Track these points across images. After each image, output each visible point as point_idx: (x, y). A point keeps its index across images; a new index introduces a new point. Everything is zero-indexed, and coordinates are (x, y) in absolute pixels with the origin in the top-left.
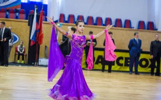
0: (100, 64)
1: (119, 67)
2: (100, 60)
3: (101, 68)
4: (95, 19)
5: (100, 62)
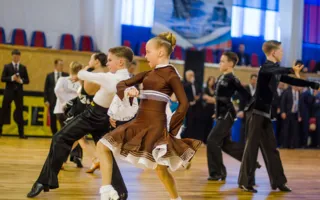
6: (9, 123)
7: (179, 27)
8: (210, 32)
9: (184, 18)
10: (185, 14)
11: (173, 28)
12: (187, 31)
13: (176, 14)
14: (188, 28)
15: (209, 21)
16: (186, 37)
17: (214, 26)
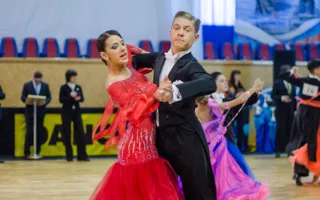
0: (60, 144)
1: (102, 147)
2: (60, 136)
3: (63, 153)
4: (40, 43)
5: (59, 140)
6: (91, 143)
7: (264, 23)
8: (297, 26)
9: (268, 13)
10: (269, 9)
11: (257, 25)
12: (272, 27)
13: (259, 9)
14: (273, 23)
15: (296, 14)
16: (271, 34)
17: (302, 19)
